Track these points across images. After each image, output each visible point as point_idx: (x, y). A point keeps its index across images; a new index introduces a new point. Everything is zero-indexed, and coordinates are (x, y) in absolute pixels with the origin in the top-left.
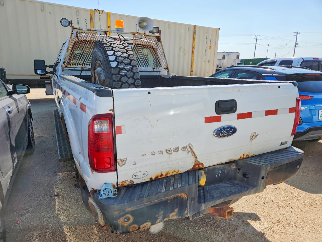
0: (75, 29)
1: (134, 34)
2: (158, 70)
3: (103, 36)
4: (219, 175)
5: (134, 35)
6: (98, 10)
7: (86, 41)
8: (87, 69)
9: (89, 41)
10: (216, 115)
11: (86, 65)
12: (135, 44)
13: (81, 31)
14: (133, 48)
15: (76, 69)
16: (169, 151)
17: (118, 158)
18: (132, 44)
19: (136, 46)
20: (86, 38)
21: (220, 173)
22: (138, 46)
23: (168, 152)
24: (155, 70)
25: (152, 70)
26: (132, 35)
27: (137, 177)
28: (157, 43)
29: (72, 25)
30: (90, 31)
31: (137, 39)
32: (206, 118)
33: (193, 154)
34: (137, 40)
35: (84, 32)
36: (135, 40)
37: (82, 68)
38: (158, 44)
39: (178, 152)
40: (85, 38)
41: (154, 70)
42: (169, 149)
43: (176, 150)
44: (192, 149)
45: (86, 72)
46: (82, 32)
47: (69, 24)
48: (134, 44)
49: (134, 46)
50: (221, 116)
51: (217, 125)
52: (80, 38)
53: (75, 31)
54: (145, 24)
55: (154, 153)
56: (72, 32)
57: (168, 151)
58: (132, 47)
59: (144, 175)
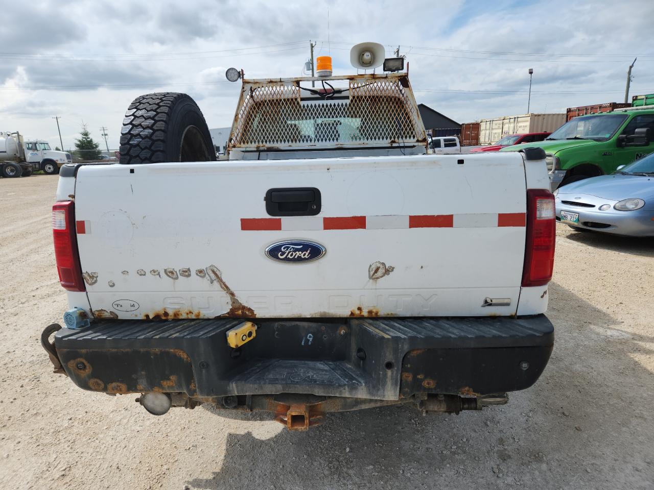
0: (248, 83)
1: (351, 79)
2: (402, 145)
3: (294, 88)
4: (310, 343)
5: (351, 81)
7: (266, 101)
8: (266, 149)
9: (269, 101)
10: (268, 217)
12: (354, 97)
13: (257, 85)
14: (350, 105)
15: (248, 149)
16: (172, 273)
17: (84, 271)
18: (347, 98)
19: (356, 101)
21: (311, 339)
22: (360, 101)
23: (170, 274)
24: (394, 145)
25: (389, 145)
26: (348, 80)
27: (119, 308)
28: (401, 91)
29: (243, 78)
30: (271, 84)
31: (357, 88)
32: (243, 220)
33: (223, 286)
34: (358, 89)
35: (263, 87)
36: (354, 90)
37: (258, 147)
38: (403, 92)
39: (190, 278)
40: (263, 97)
41: (392, 145)
42: (172, 270)
43: (186, 273)
44: (220, 276)
46: (259, 88)
47: (239, 76)
48: (351, 98)
49: (352, 101)
50: (280, 219)
51: (271, 238)
52: (256, 98)
53: (248, 87)
54: (367, 55)
55: (143, 273)
56: (243, 88)
57: (170, 272)
58: (348, 104)
59: (133, 308)
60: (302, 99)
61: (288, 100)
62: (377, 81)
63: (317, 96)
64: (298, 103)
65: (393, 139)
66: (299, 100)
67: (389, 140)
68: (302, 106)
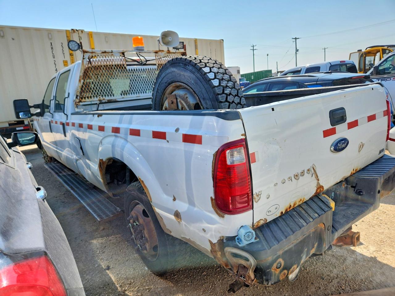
0: (87, 52)
1: (156, 52)
3: (121, 58)
4: (333, 198)
5: (156, 54)
6: (77, 30)
7: (101, 66)
8: (107, 101)
9: (104, 66)
10: (331, 127)
11: (104, 97)
12: (159, 65)
13: (94, 55)
15: (93, 103)
16: (297, 176)
17: (254, 193)
18: (155, 65)
19: (160, 67)
20: (101, 63)
21: (333, 195)
23: (296, 177)
26: (154, 54)
27: (270, 213)
29: (82, 48)
30: (104, 54)
31: (160, 58)
32: (324, 132)
33: (316, 176)
34: (160, 59)
35: (98, 56)
36: (158, 60)
37: (100, 100)
39: (304, 176)
40: (99, 63)
42: (297, 174)
43: (303, 174)
44: (315, 170)
45: (103, 106)
47: (79, 48)
48: (157, 65)
49: (158, 67)
50: (335, 127)
51: (333, 139)
52: (94, 63)
53: (87, 55)
54: (169, 39)
55: (284, 181)
56: (84, 56)
57: (296, 176)
58: (156, 69)
59: (276, 210)
60: (127, 65)
61: (118, 65)
62: (170, 54)
63: (136, 63)
64: (125, 68)
66: (125, 65)
68: (128, 70)
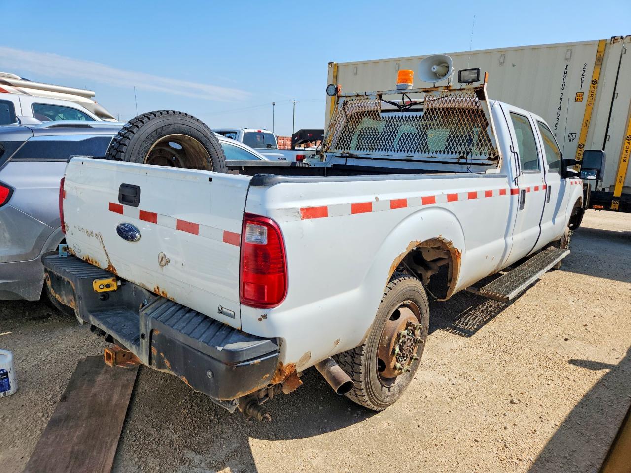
0: (342, 97)
1: (427, 91)
2: (469, 161)
3: (376, 100)
5: (427, 94)
6: (622, 38)
12: (428, 110)
13: (348, 99)
14: (423, 117)
15: (335, 154)
18: (422, 110)
19: (429, 113)
22: (433, 113)
24: (462, 161)
25: (456, 161)
26: (424, 93)
28: (476, 103)
31: (432, 100)
34: (432, 102)
35: (353, 100)
36: (428, 103)
37: (343, 154)
38: (478, 104)
41: (459, 160)
46: (350, 101)
47: (336, 92)
48: (425, 110)
49: (426, 113)
53: (341, 100)
56: (337, 101)
60: (382, 111)
61: (371, 111)
62: (452, 93)
63: (396, 108)
64: (378, 115)
65: (462, 154)
66: (379, 112)
67: (458, 156)
68: (381, 117)
